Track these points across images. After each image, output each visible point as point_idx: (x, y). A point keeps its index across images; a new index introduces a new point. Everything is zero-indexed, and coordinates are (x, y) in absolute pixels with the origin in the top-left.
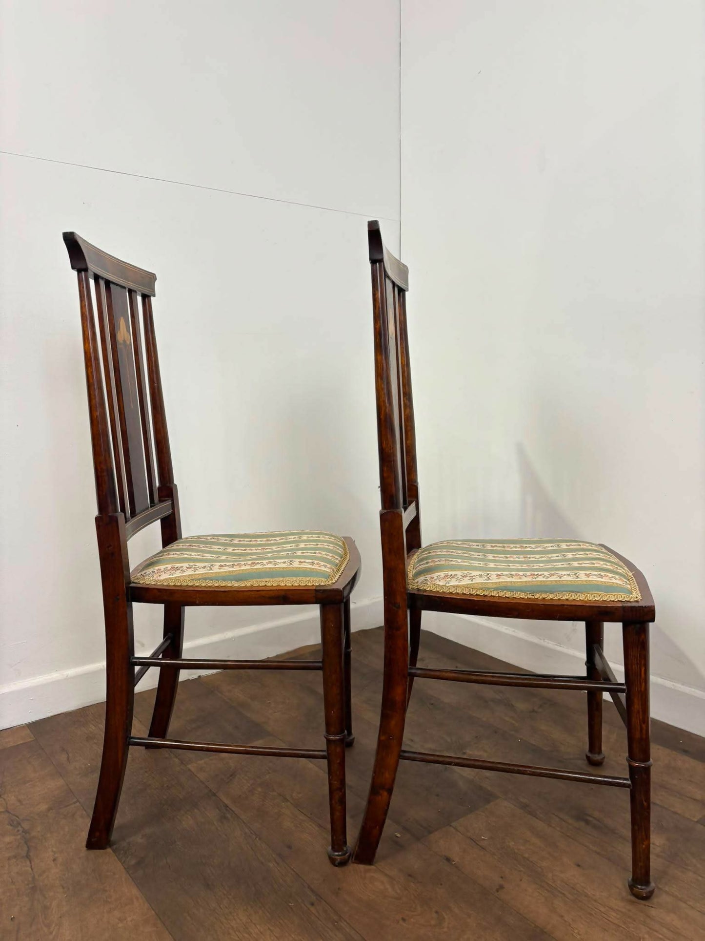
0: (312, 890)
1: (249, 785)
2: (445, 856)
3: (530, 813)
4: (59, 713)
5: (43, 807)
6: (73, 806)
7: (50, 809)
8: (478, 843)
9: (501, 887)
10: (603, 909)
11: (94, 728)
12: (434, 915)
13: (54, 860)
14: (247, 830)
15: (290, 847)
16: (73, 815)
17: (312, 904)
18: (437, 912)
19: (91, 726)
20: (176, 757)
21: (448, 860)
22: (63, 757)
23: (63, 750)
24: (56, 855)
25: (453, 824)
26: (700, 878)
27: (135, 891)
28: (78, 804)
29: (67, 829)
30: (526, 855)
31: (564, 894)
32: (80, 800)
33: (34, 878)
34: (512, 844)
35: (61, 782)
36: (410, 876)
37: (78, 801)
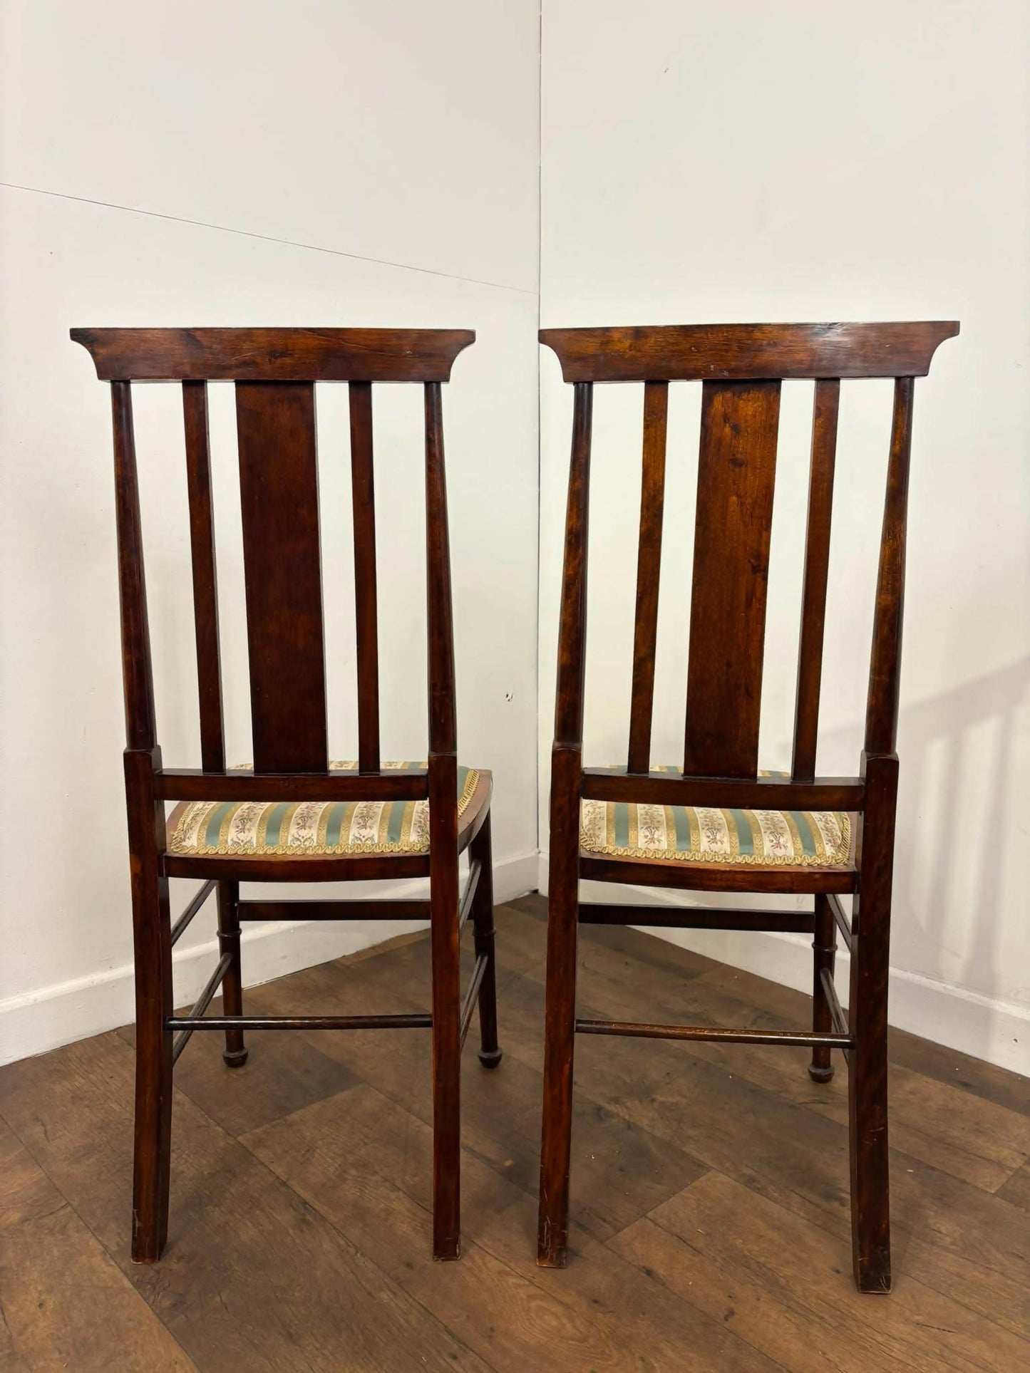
0: (450, 1333)
1: (336, 1165)
2: (644, 1267)
3: (758, 1191)
4: (23, 1057)
5: (14, 1216)
6: (62, 1213)
7: (24, 1220)
8: (689, 1243)
9: (731, 1312)
11: (83, 1081)
12: (639, 1364)
13: (41, 1305)
14: (342, 1242)
15: (409, 1265)
16: (63, 1229)
17: (455, 1358)
18: (642, 1359)
19: (77, 1077)
20: (219, 1125)
21: (649, 1272)
22: (38, 1131)
23: (37, 1119)
24: (43, 1297)
25: (650, 1214)
27: (176, 1352)
28: (69, 1208)
29: (56, 1252)
30: (763, 1260)
32: (72, 1202)
33: (10, 1337)
34: (739, 1242)
35: (37, 1174)
36: (596, 1302)
37: (68, 1204)
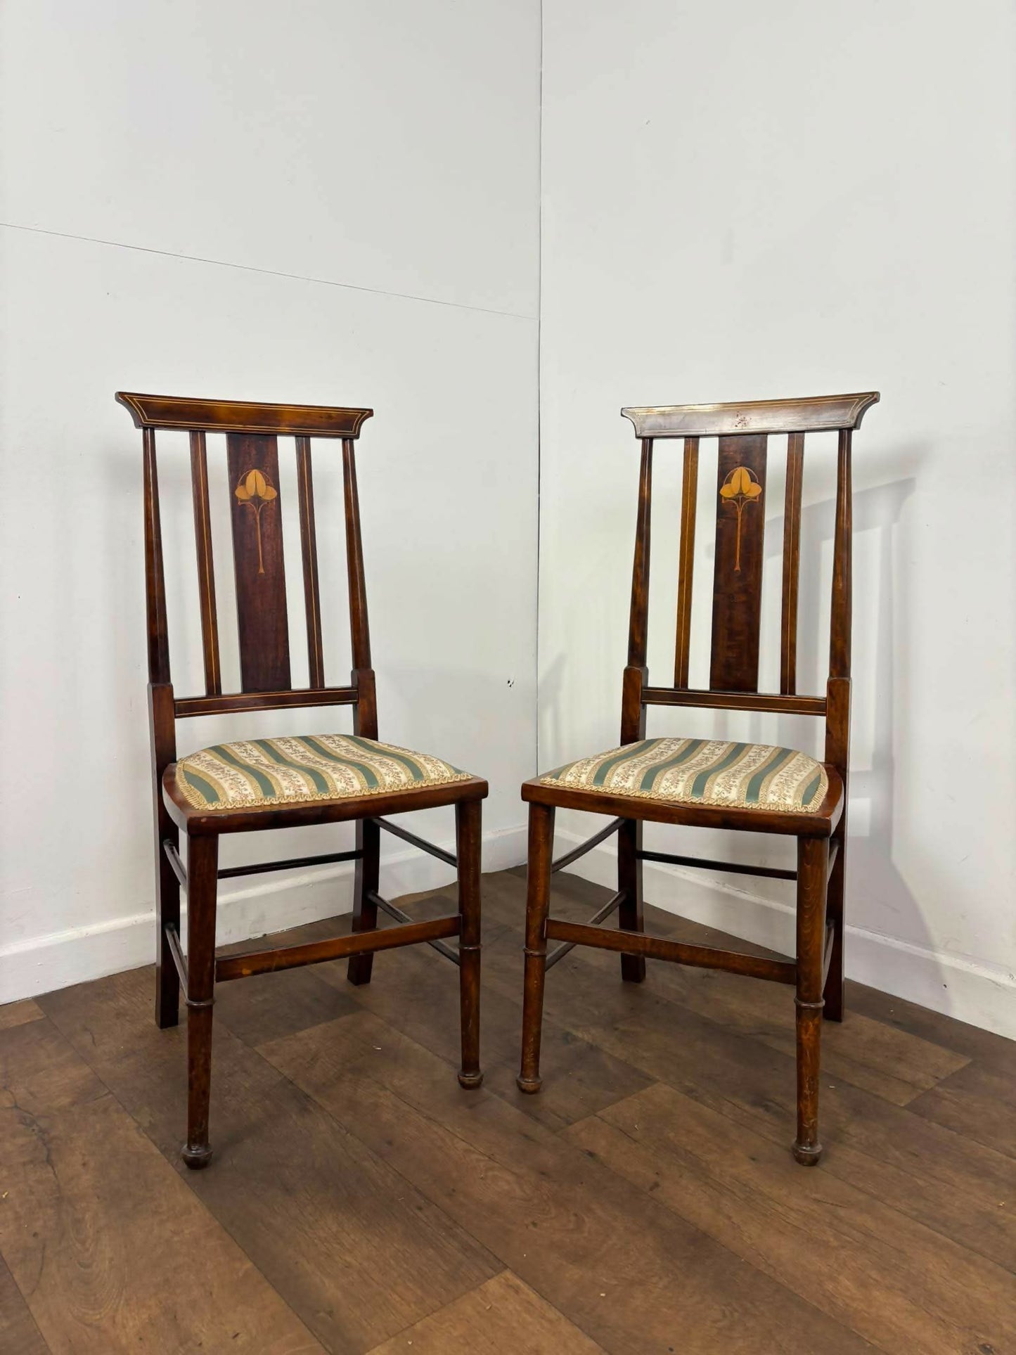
0: (419, 1192)
1: (336, 1070)
2: (587, 1150)
3: (696, 1099)
4: (77, 983)
5: (65, 1101)
6: (105, 1098)
7: (73, 1103)
8: (629, 1135)
9: (656, 1185)
10: (780, 1209)
11: (125, 1002)
12: (573, 1218)
13: (84, 1165)
14: (334, 1124)
15: (390, 1143)
16: (106, 1110)
17: (420, 1209)
18: (576, 1215)
19: (121, 999)
20: (238, 1037)
21: (591, 1154)
22: (87, 1038)
23: (86, 1029)
24: (86, 1158)
25: (599, 1113)
26: (902, 1173)
27: (193, 1199)
28: (110, 1096)
29: (98, 1126)
30: (689, 1148)
31: (733, 1192)
32: (114, 1091)
33: (58, 1186)
34: (671, 1135)
35: (86, 1070)
36: (543, 1173)
37: (110, 1092)
